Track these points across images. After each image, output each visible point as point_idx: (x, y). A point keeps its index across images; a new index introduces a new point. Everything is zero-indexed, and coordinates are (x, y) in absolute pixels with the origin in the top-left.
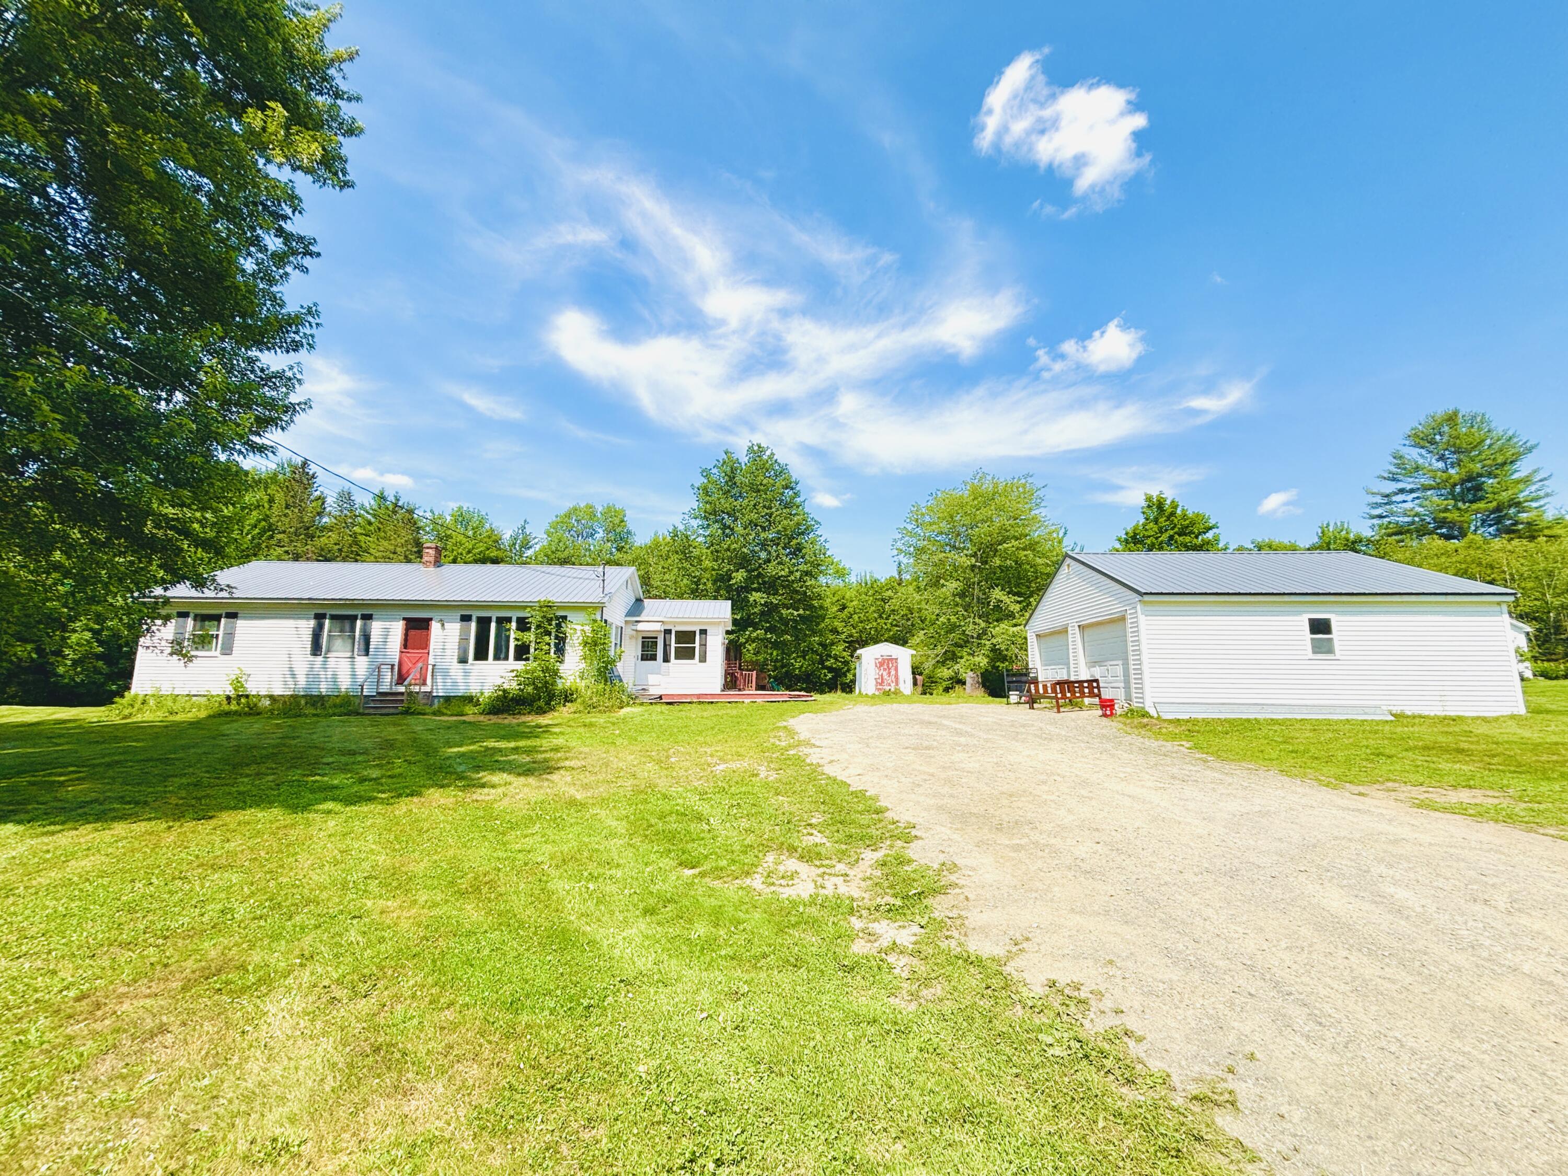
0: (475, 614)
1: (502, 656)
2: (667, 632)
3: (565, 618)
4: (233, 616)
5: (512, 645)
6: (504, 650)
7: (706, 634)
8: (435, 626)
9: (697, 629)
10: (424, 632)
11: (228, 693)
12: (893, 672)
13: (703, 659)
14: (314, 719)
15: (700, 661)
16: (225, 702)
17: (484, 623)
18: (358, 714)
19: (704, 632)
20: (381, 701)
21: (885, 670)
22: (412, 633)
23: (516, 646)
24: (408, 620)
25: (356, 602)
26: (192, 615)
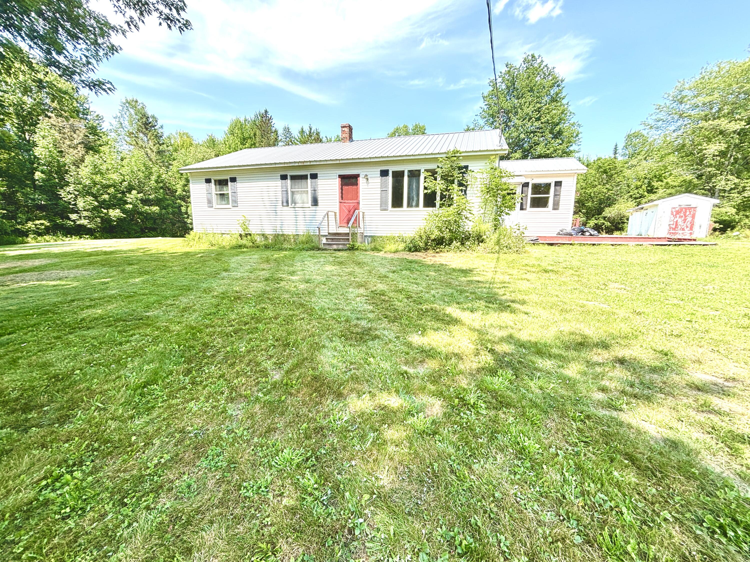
0: (392, 169)
1: (414, 204)
2: (526, 185)
3: (466, 167)
4: (233, 180)
5: (422, 192)
6: (415, 199)
7: (561, 185)
8: (361, 180)
9: (552, 181)
10: (355, 187)
11: (240, 232)
12: (689, 219)
13: (556, 207)
14: (291, 252)
15: (554, 209)
16: (239, 238)
17: (398, 176)
18: (319, 249)
19: (558, 184)
20: (332, 239)
21: (681, 217)
22: (345, 188)
23: (425, 195)
24: (342, 177)
25: (305, 164)
26: (213, 181)
